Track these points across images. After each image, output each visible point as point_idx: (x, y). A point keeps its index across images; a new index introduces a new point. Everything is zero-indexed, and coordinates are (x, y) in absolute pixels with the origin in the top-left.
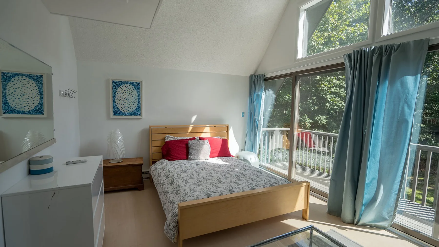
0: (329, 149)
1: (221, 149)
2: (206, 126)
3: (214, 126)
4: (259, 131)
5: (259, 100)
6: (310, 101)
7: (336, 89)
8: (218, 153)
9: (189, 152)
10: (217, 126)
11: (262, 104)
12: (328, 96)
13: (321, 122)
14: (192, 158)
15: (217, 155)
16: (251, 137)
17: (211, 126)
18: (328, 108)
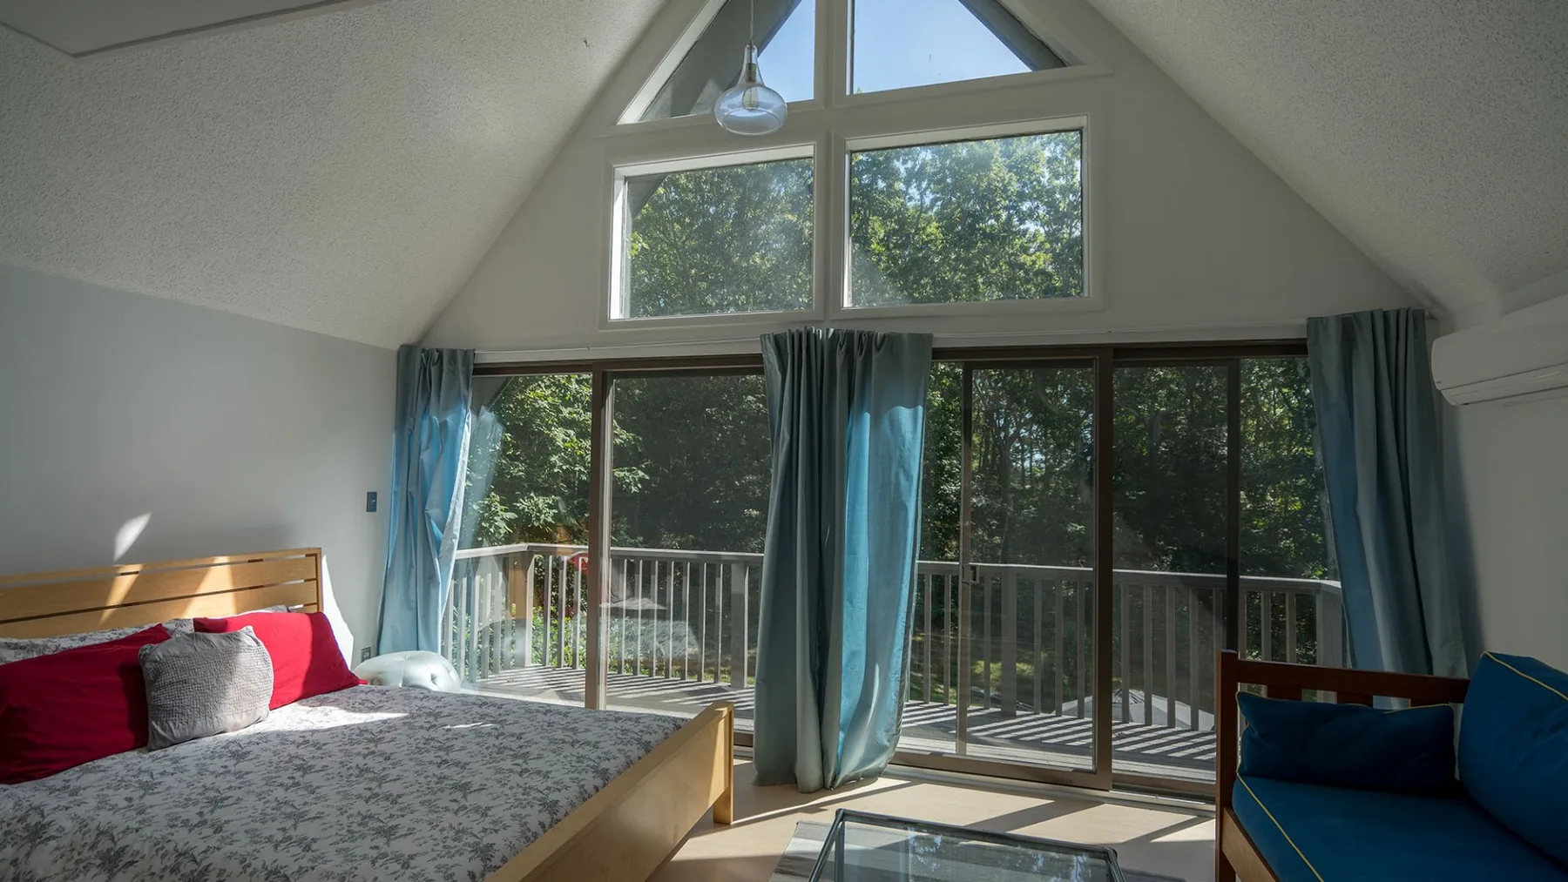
0: (662, 599)
1: (312, 661)
2: (216, 562)
3: (250, 561)
4: (446, 565)
5: (448, 447)
6: (495, 448)
7: (575, 413)
8: (301, 680)
9: (151, 702)
10: (268, 560)
11: (464, 462)
12: (559, 434)
13: (538, 519)
14: (177, 733)
15: (298, 691)
16: (412, 592)
17: (234, 559)
18: (556, 470)
